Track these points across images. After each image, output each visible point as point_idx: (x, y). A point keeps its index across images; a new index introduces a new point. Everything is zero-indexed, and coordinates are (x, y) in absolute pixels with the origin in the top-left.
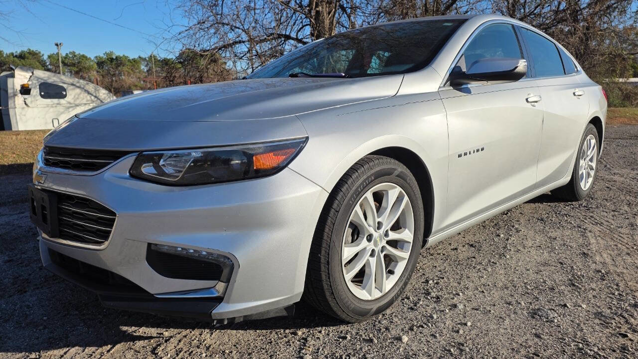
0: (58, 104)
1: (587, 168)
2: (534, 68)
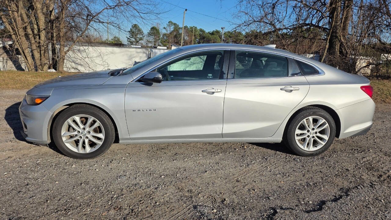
0: (187, 63)
1: (313, 137)
2: (232, 73)
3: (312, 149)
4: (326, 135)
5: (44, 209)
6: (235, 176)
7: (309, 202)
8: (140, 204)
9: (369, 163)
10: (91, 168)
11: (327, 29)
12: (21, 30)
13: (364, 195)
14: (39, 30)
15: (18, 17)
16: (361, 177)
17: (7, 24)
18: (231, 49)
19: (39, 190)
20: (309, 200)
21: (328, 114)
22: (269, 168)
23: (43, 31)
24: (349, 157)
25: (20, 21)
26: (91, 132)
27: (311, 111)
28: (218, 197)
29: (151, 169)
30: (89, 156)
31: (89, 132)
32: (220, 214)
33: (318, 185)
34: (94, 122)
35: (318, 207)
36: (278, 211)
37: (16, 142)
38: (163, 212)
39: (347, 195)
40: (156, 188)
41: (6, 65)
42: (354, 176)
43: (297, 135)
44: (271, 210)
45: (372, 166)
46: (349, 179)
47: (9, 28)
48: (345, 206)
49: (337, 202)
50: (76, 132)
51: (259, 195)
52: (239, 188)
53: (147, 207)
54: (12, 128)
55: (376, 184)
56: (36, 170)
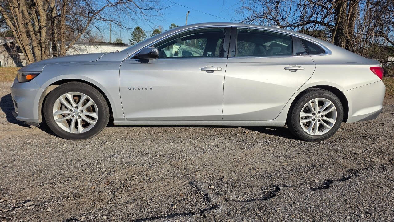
1: (319, 121)
2: (233, 51)
3: (318, 133)
4: (333, 118)
5: (29, 182)
6: (235, 157)
7: (315, 181)
8: (133, 179)
9: (380, 148)
10: (83, 148)
11: (332, 26)
12: (22, 26)
13: (375, 176)
14: (40, 28)
15: (20, 13)
16: (370, 160)
17: (8, 20)
18: (232, 26)
19: (26, 166)
20: (314, 180)
21: (335, 96)
22: (271, 150)
23: (44, 28)
24: (358, 143)
25: (21, 18)
26: (84, 111)
27: (317, 92)
28: (216, 174)
29: (146, 149)
30: (82, 136)
31: (82, 111)
32: (218, 189)
33: (324, 167)
34: (88, 100)
35: (325, 186)
36: (281, 188)
37: (8, 124)
38: (157, 187)
39: (356, 176)
40: (150, 166)
41: (7, 63)
42: (363, 159)
43: (302, 118)
44: (274, 187)
45: (382, 151)
46: (357, 162)
47: (10, 25)
48: (354, 185)
49: (345, 181)
50: (69, 110)
51: (260, 174)
52: (238, 168)
53: (140, 182)
54: (5, 113)
55: (388, 166)
56: (25, 148)
